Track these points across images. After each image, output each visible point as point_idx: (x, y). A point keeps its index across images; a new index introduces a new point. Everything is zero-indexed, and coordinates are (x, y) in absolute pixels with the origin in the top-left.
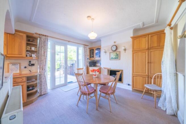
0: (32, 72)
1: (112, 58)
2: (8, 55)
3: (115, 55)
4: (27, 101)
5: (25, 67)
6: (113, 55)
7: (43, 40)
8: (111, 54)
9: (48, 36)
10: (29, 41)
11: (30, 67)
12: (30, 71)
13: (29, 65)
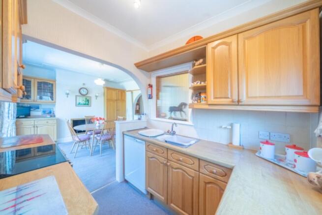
1: (79, 104)
3: (85, 100)
6: (81, 100)
8: (78, 98)
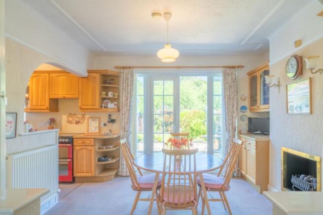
0: (113, 132)
2: (83, 107)
4: (99, 175)
5: (105, 125)
7: (124, 76)
9: (133, 67)
10: (105, 82)
11: (110, 124)
12: (110, 131)
13: (109, 122)
